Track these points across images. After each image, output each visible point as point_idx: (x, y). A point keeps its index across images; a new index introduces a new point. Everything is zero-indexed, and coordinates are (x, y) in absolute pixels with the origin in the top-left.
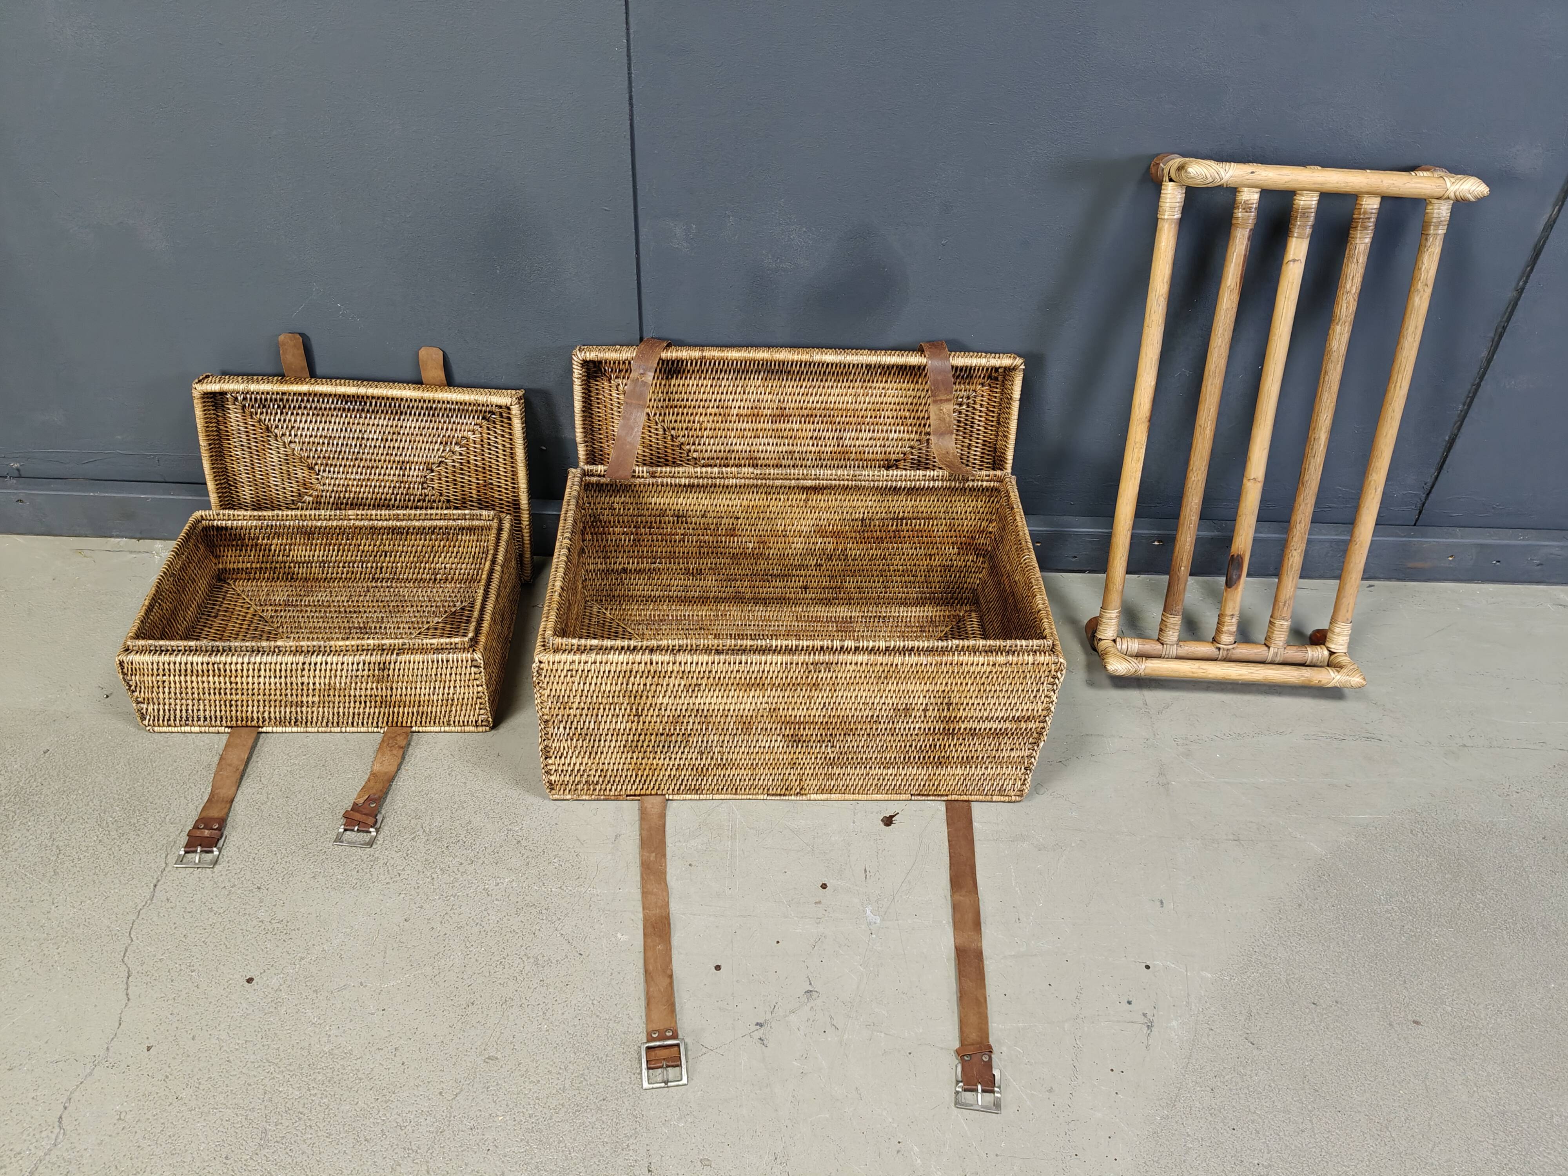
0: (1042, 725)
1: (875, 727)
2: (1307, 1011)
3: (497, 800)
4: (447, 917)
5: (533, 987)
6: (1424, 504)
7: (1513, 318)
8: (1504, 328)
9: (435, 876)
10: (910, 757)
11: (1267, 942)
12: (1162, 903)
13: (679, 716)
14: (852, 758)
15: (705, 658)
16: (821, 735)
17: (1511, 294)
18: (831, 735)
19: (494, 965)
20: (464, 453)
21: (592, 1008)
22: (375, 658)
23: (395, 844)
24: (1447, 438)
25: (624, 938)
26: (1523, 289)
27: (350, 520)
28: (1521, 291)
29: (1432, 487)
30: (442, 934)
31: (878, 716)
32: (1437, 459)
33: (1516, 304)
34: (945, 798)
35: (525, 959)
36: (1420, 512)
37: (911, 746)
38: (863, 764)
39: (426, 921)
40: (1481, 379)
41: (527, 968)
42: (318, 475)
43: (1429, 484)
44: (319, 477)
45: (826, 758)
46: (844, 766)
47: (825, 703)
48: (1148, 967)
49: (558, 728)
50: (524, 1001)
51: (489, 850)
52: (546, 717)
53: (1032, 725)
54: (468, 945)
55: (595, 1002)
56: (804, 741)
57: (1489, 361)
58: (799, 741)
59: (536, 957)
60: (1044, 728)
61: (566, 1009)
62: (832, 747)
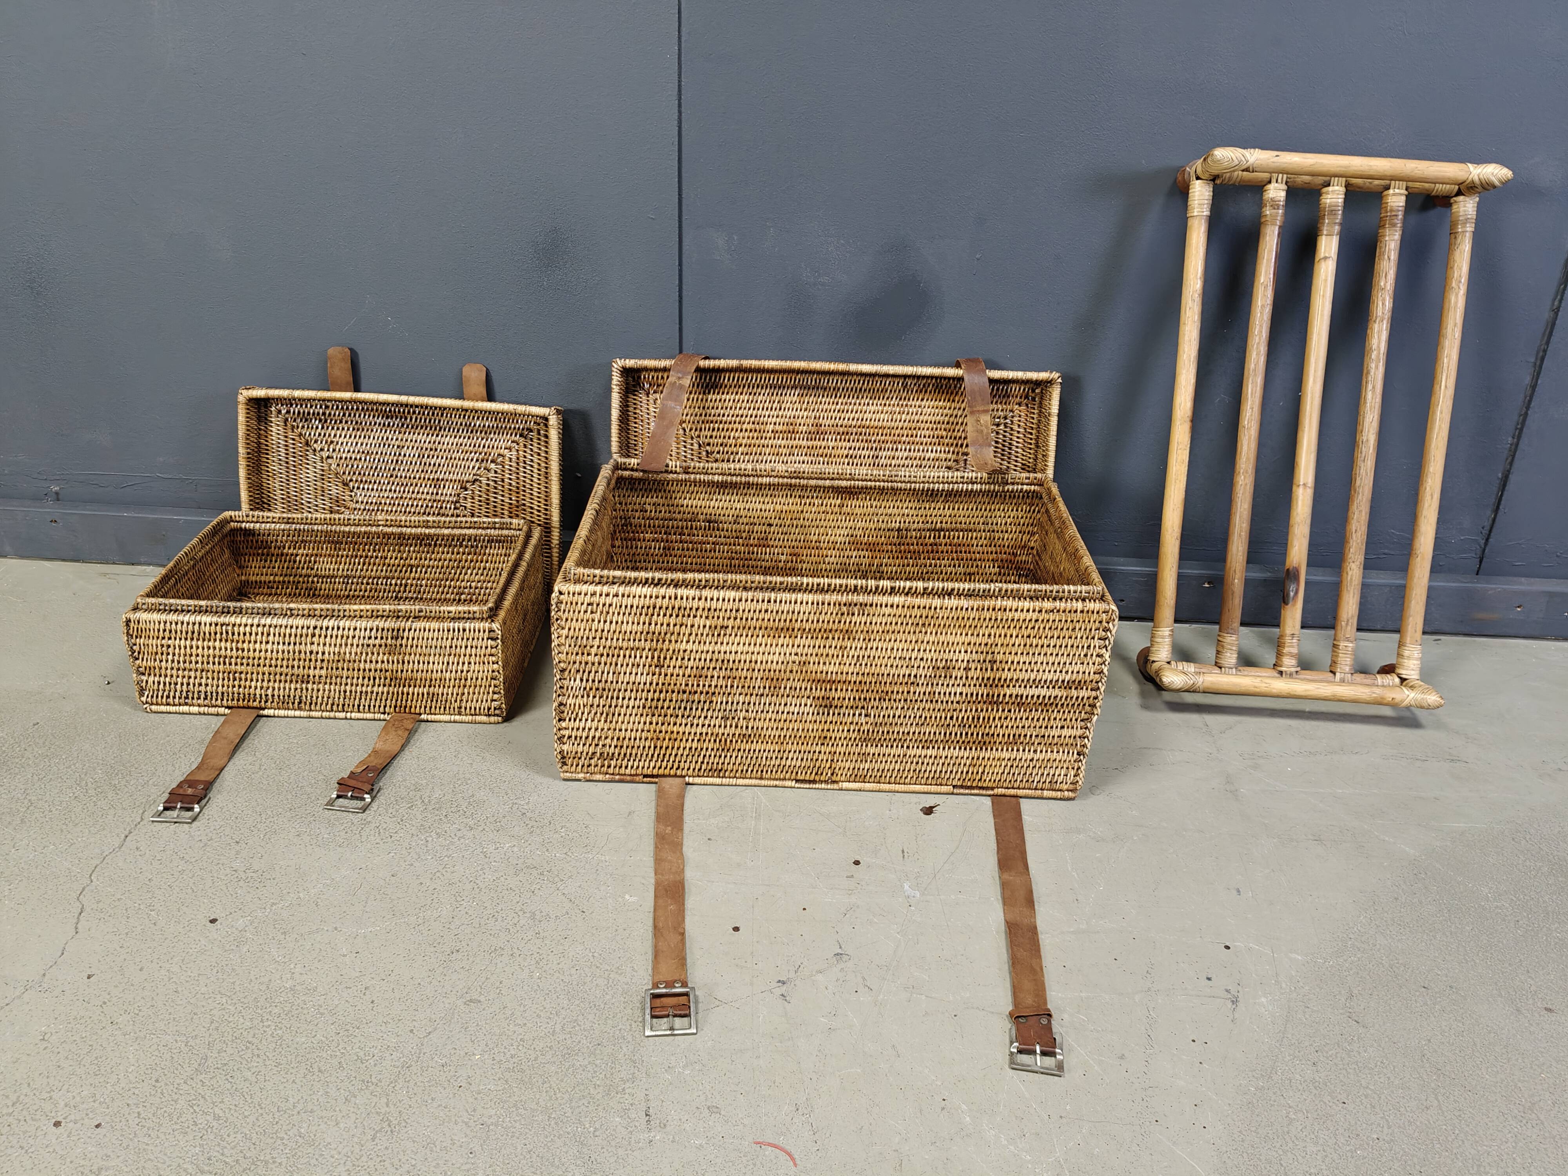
0: (1094, 694)
1: (912, 690)
2: (1418, 994)
3: (504, 779)
4: (438, 874)
5: (527, 939)
6: (1484, 550)
7: (1554, 339)
8: (1545, 351)
9: (430, 839)
10: (951, 734)
11: (1362, 930)
12: (1238, 891)
13: (703, 668)
14: (888, 732)
15: (732, 594)
16: (854, 699)
17: (1547, 315)
18: (865, 699)
19: (486, 917)
20: (499, 471)
21: (592, 960)
22: (389, 624)
23: (390, 811)
24: (1500, 475)
25: (633, 899)
26: (1558, 308)
27: (379, 526)
28: (1556, 311)
29: (1490, 531)
30: (431, 888)
31: (915, 676)
32: (1493, 500)
33: (1553, 324)
34: (991, 792)
35: (520, 913)
36: (1481, 562)
37: (951, 718)
38: (900, 741)
39: (415, 877)
40: (1528, 408)
41: (522, 922)
42: (351, 491)
43: (1488, 528)
44: (353, 494)
45: (859, 730)
46: (878, 743)
47: (858, 657)
48: (1227, 947)
49: (575, 680)
50: (515, 951)
51: (492, 819)
52: (562, 665)
53: (1083, 693)
54: (459, 899)
55: (596, 954)
56: (836, 707)
57: (1534, 387)
58: (831, 706)
59: (534, 913)
60: (1096, 698)
61: (562, 959)
62: (866, 716)
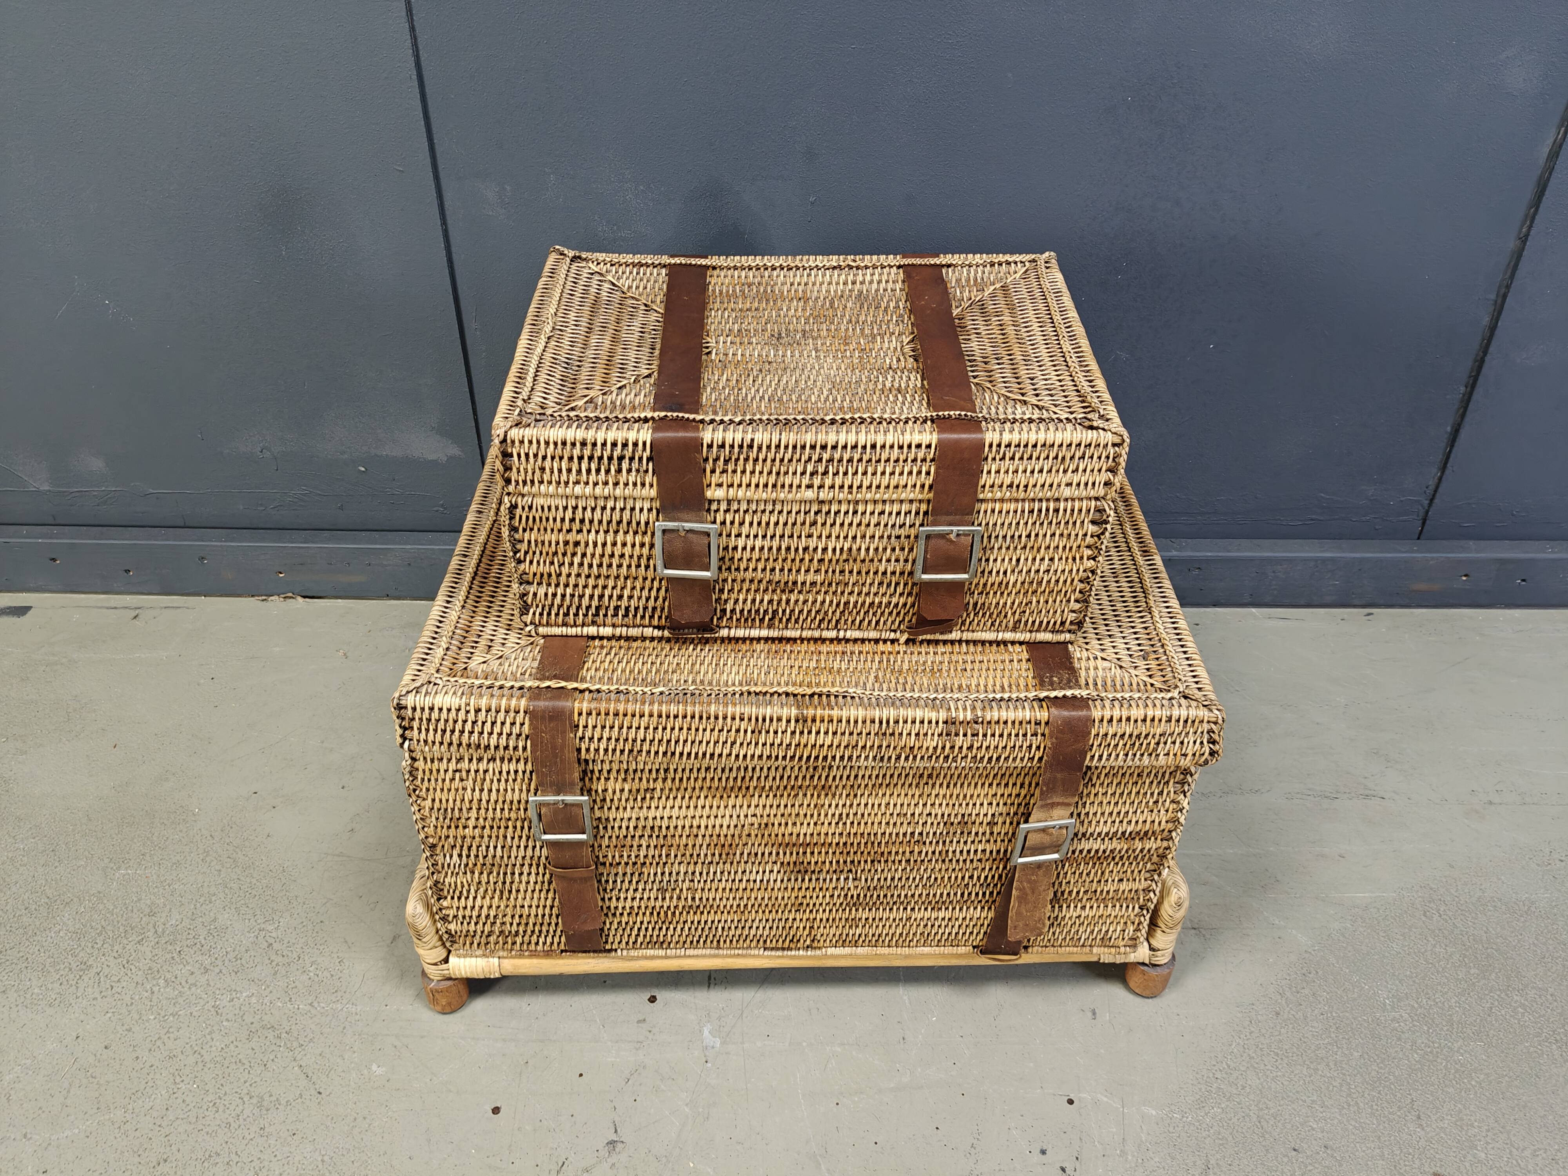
0: (1165, 844)
1: (916, 850)
10: (970, 894)
13: (626, 837)
14: (885, 896)
16: (838, 862)
18: (852, 862)
31: (921, 834)
37: (971, 877)
38: (904, 903)
45: (846, 895)
46: (873, 907)
47: (841, 815)
49: (451, 856)
52: (431, 840)
53: (1151, 844)
56: (813, 872)
58: (806, 872)
60: (1168, 848)
62: (854, 879)
